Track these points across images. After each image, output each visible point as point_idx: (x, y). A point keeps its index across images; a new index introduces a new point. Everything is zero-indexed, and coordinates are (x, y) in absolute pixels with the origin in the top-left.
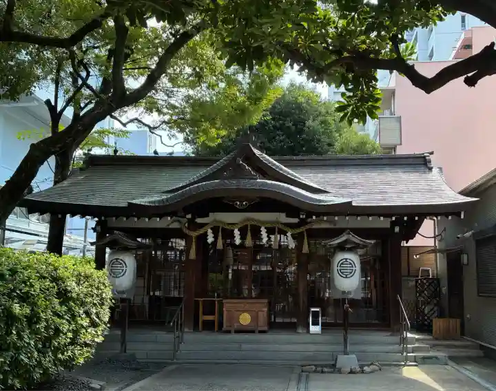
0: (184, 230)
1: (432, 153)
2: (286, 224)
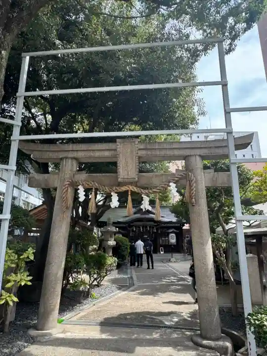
2: (154, 225)
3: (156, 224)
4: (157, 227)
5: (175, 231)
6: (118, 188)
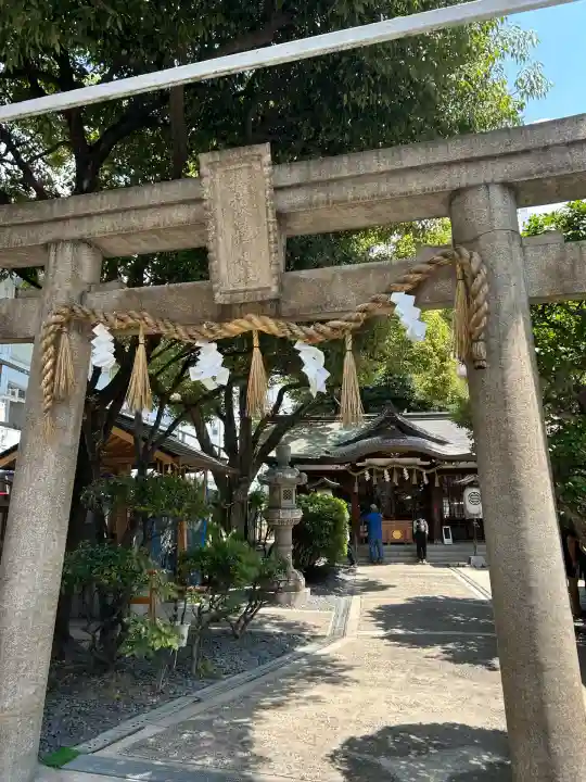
0: (349, 471)
2: (421, 466)
3: (427, 463)
4: (431, 471)
6: (215, 326)
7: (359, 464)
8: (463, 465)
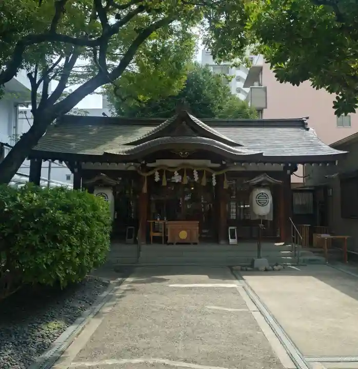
0: (139, 171)
1: (307, 118)
2: (211, 168)
3: (218, 165)
4: (221, 173)
5: (271, 180)
7: (149, 165)
8: (252, 167)
